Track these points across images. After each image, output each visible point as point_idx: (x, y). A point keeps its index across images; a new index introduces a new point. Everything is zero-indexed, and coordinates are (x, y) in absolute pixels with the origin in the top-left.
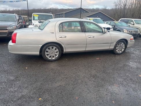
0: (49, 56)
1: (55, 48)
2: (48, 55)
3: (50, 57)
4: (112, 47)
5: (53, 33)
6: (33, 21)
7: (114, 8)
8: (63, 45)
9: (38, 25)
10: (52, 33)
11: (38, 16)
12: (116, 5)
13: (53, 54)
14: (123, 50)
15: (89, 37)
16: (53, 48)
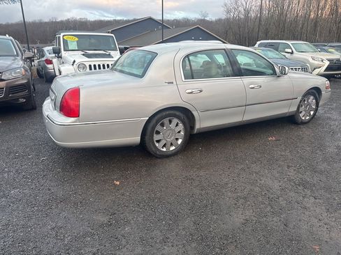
0: (163, 143)
1: (175, 121)
2: (158, 141)
3: (164, 146)
4: (294, 109)
5: (172, 83)
6: (63, 53)
7: (224, 17)
8: (195, 113)
9: (87, 64)
10: (169, 83)
11: (77, 39)
12: (228, 12)
13: (171, 137)
14: (312, 113)
15: (250, 86)
16: (170, 122)
